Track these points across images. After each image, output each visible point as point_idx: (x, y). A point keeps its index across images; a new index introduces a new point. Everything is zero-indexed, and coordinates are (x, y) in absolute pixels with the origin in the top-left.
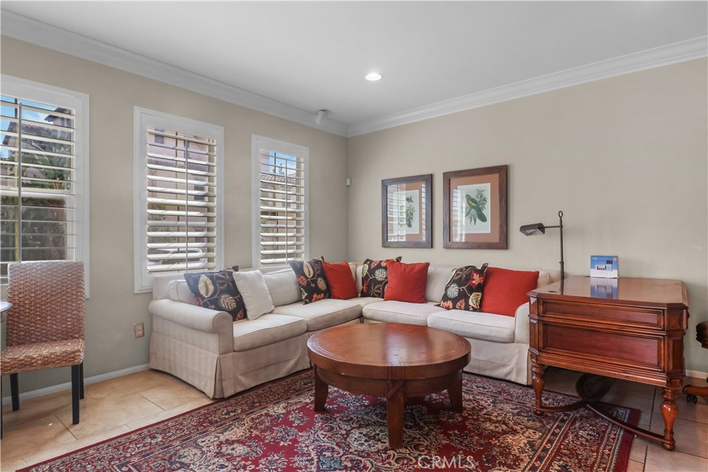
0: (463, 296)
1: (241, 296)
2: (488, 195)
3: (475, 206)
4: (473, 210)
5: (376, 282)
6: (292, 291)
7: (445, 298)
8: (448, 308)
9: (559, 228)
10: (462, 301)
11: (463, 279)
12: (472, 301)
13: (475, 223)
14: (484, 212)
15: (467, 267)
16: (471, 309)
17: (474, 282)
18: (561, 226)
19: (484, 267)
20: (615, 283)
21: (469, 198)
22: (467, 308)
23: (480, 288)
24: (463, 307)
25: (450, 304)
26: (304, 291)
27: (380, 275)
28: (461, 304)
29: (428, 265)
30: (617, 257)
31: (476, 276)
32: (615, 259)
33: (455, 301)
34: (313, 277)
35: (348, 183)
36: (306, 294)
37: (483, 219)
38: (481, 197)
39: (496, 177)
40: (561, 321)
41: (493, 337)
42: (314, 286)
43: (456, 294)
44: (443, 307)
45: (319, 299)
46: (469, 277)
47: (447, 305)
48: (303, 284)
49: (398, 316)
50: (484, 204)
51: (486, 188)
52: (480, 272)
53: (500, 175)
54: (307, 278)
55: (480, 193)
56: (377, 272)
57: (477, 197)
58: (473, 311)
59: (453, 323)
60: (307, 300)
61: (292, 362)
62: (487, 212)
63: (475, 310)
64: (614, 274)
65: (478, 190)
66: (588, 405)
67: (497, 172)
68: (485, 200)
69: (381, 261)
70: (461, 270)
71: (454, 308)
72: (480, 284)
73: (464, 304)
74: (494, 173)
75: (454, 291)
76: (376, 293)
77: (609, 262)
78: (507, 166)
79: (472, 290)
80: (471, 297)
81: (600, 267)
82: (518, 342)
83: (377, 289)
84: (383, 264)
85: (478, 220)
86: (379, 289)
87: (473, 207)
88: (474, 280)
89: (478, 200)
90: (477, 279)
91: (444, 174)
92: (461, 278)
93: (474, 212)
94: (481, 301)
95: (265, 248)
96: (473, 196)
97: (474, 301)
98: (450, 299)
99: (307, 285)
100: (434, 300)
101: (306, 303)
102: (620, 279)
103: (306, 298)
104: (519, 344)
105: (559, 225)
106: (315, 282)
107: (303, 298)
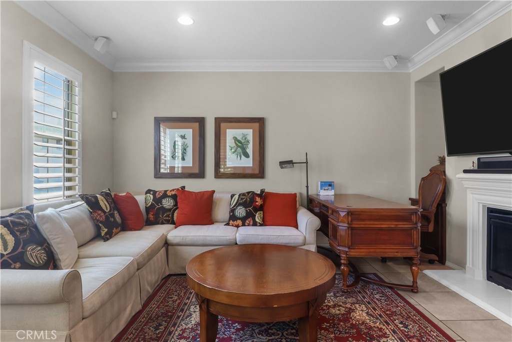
0: (250, 215)
1: (48, 244)
2: (250, 138)
3: (241, 145)
4: (239, 149)
5: (165, 210)
6: (89, 229)
7: (233, 217)
8: (238, 226)
9: (305, 164)
10: (250, 219)
11: (248, 202)
12: (258, 219)
13: (240, 159)
14: (248, 151)
15: (249, 193)
16: (258, 225)
17: (257, 203)
18: (307, 163)
19: (262, 191)
20: (333, 198)
21: (235, 139)
22: (255, 224)
23: (261, 208)
24: (251, 223)
25: (239, 222)
26: (103, 227)
27: (168, 203)
28: (250, 222)
29: (214, 192)
30: (333, 182)
31: (258, 199)
32: (333, 183)
33: (244, 220)
34: (110, 211)
35: (115, 116)
36: (106, 230)
37: (247, 156)
38: (245, 139)
39: (256, 125)
40: (362, 226)
41: (292, 243)
42: (112, 220)
43: (244, 214)
44: (233, 226)
45: (117, 233)
46: (253, 200)
47: (237, 224)
48: (101, 220)
49: (209, 238)
50: (248, 144)
51: (249, 133)
52: (260, 196)
53: (259, 124)
54: (104, 212)
55: (245, 136)
56: (164, 201)
57: (242, 138)
58: (260, 226)
59: (260, 237)
60: (108, 236)
61: (129, 309)
62: (250, 150)
63: (261, 225)
64: (332, 193)
65: (243, 134)
66: (362, 278)
67: (258, 122)
68: (248, 142)
69: (167, 191)
70: (244, 194)
71: (243, 225)
72: (261, 204)
73: (252, 222)
74: (255, 122)
75: (241, 212)
76: (165, 220)
77: (330, 185)
78: (263, 118)
79: (257, 209)
80: (257, 215)
81: (325, 189)
82: (308, 244)
83: (166, 217)
84: (169, 194)
85: (243, 156)
86: (168, 216)
87: (239, 147)
88: (257, 202)
89: (243, 141)
90: (259, 201)
91: (215, 118)
92: (246, 200)
93: (239, 150)
94: (263, 218)
95: (39, 180)
96: (239, 138)
97: (259, 218)
98: (239, 219)
99: (106, 219)
100: (219, 221)
101: (108, 239)
102: (335, 195)
103: (106, 234)
104: (309, 245)
105: (305, 161)
106: (112, 215)
107: (103, 235)
